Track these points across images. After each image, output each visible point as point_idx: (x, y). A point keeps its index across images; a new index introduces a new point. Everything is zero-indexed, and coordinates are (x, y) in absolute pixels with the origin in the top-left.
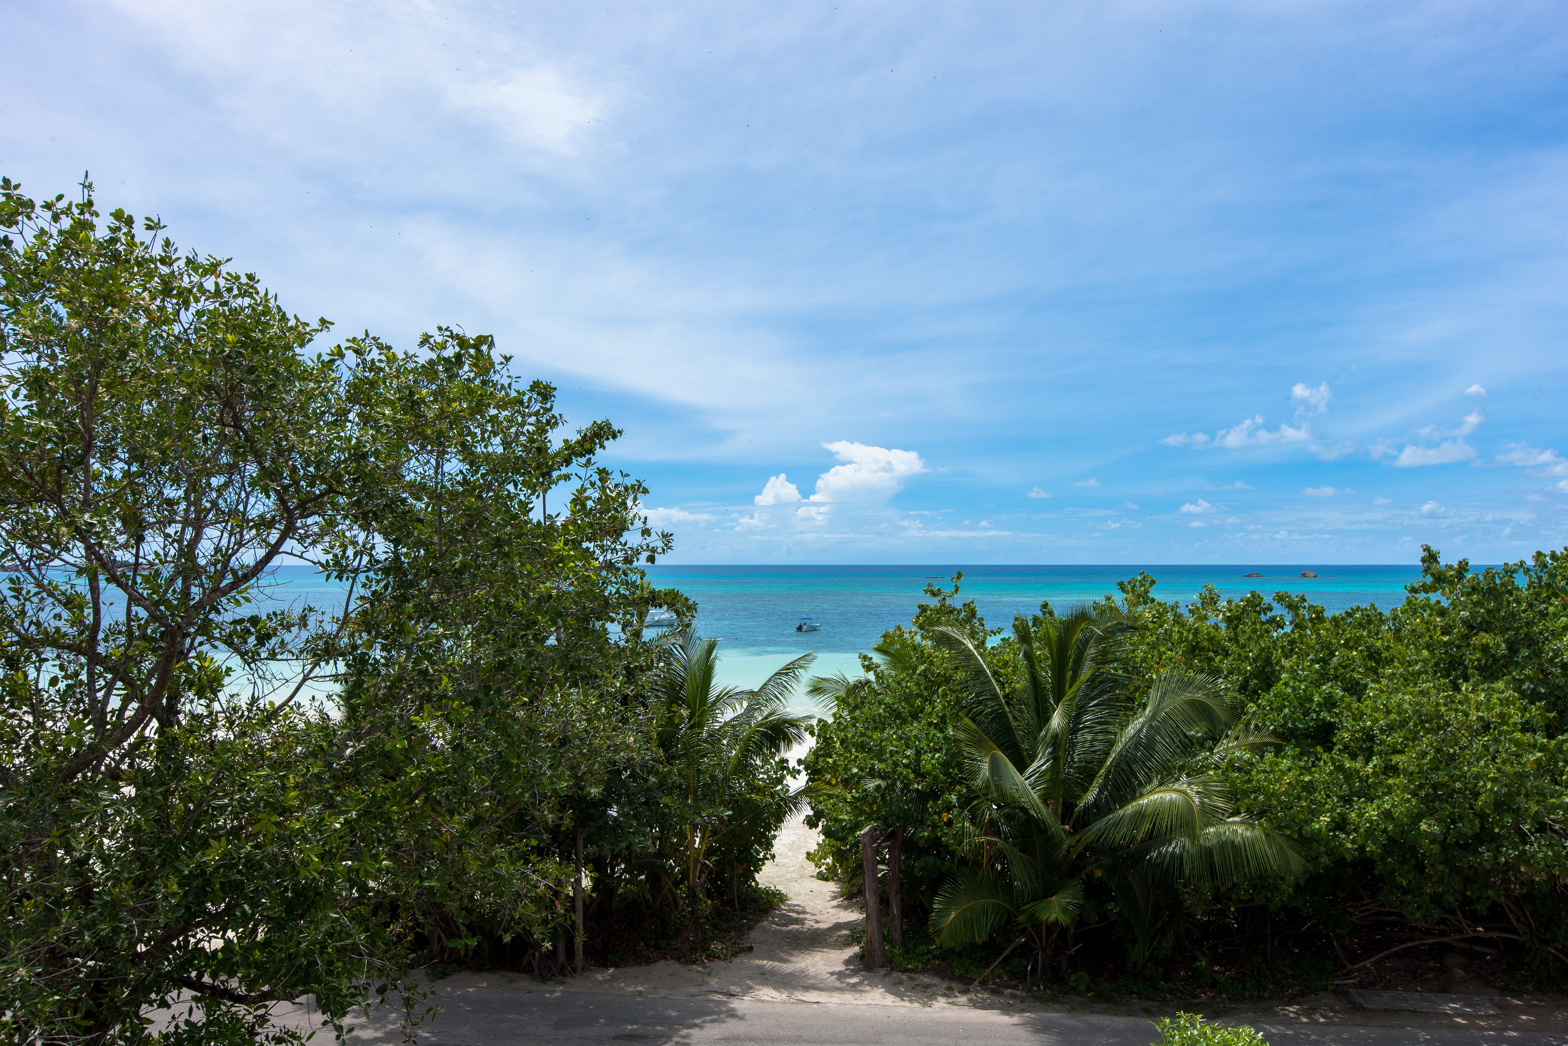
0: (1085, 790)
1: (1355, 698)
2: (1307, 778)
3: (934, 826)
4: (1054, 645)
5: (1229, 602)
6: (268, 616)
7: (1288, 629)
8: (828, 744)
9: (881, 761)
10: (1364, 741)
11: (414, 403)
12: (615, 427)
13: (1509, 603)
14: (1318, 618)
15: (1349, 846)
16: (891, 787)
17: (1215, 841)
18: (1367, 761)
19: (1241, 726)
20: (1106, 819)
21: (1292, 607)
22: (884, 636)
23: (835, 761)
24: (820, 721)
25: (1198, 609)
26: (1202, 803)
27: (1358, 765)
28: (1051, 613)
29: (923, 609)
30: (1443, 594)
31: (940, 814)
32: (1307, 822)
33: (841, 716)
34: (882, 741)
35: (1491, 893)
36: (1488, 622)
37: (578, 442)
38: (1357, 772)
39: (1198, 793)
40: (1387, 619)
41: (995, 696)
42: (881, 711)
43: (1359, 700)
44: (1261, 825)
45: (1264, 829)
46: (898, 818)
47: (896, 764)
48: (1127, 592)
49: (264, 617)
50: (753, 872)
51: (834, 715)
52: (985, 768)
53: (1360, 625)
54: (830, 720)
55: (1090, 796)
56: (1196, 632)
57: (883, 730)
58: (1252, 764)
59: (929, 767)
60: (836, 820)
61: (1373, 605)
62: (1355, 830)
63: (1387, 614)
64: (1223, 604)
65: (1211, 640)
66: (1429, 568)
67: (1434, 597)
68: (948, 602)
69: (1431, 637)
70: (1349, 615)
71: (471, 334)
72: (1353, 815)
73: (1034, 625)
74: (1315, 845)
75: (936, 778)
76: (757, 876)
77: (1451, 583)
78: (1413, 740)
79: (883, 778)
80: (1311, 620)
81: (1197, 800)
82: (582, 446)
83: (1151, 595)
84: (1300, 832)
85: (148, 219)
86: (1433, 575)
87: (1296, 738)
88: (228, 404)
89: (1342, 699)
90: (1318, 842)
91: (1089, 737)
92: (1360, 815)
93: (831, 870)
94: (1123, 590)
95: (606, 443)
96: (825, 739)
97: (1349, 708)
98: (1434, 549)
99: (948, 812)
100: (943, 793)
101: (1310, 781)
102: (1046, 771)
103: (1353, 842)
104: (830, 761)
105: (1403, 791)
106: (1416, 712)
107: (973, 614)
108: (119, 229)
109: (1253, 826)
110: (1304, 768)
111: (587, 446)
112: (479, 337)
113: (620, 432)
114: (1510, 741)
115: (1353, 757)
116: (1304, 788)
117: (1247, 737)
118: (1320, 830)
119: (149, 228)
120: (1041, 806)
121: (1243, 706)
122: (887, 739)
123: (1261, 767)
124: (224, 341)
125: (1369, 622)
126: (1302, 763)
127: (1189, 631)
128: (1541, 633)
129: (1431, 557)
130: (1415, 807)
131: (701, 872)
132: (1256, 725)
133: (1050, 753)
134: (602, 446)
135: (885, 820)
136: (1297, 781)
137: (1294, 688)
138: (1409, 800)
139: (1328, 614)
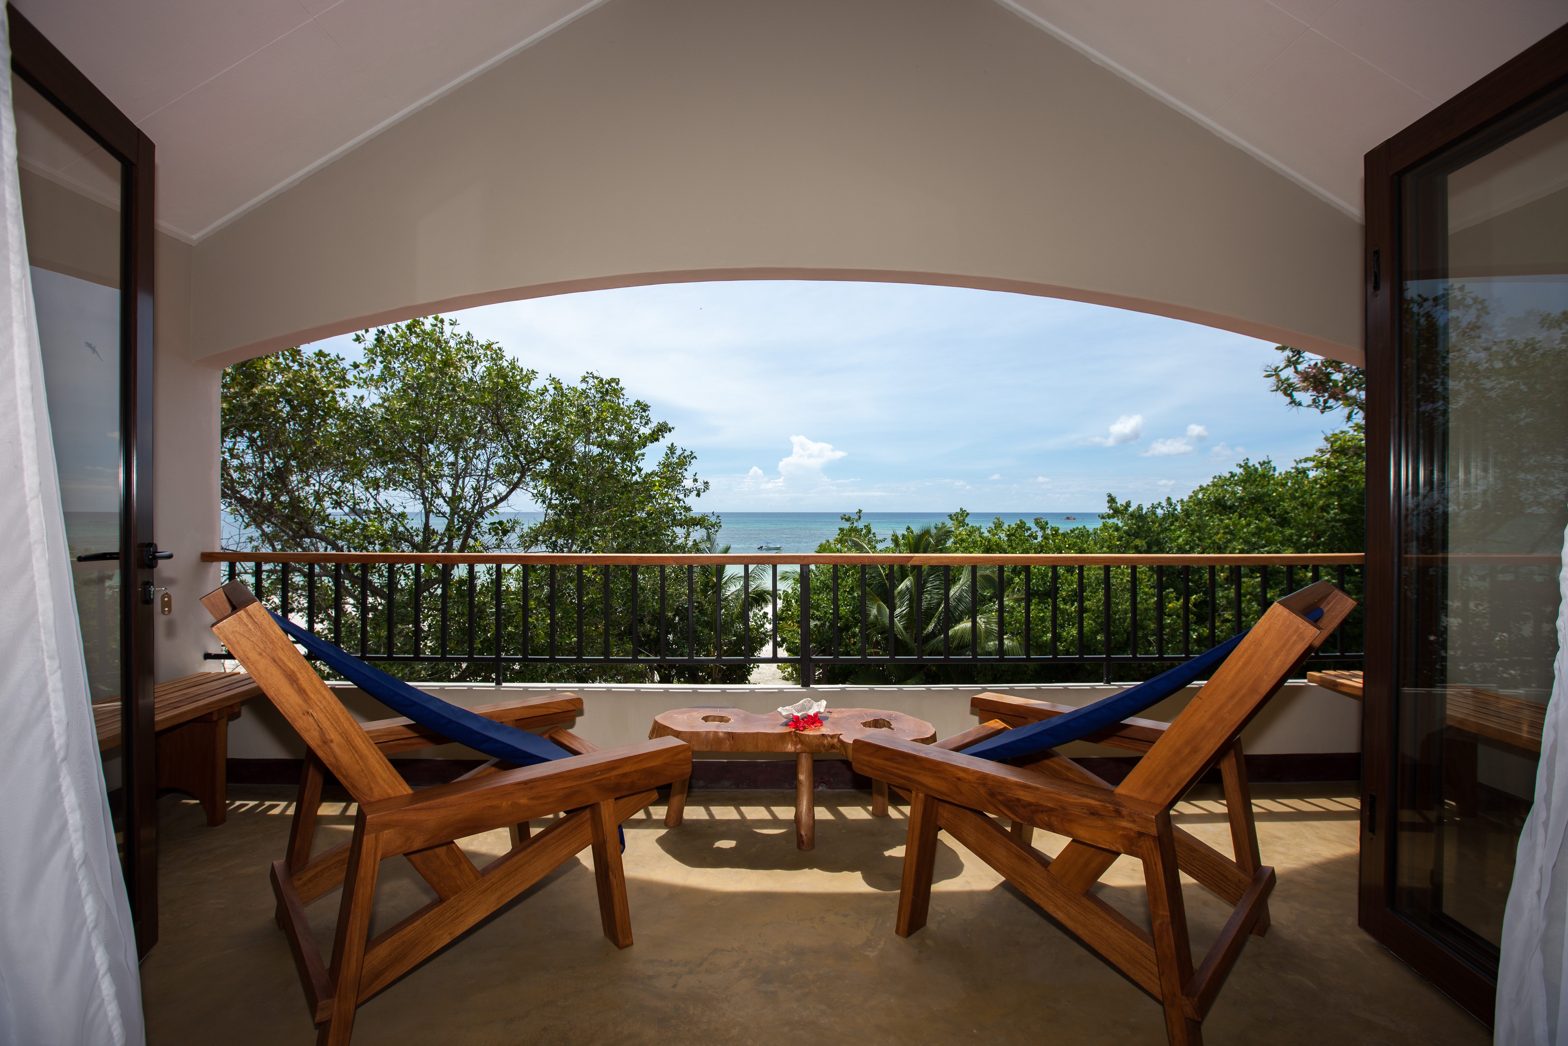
0: (928, 625)
1: (1070, 574)
2: (1041, 615)
3: (847, 645)
4: (912, 547)
5: (1009, 526)
6: (508, 521)
7: (1040, 539)
8: (789, 604)
9: (818, 611)
10: (1073, 596)
11: (585, 413)
12: (670, 426)
13: (1148, 522)
14: (1056, 534)
15: (1061, 648)
16: (823, 625)
17: (993, 648)
18: (1072, 605)
19: (1010, 590)
20: (937, 639)
21: (1043, 528)
22: (820, 546)
23: (792, 613)
24: (784, 591)
25: (992, 529)
26: (986, 627)
27: (1067, 607)
28: (912, 532)
29: (841, 530)
30: (1118, 520)
31: (849, 639)
32: (1041, 637)
33: (796, 589)
34: (818, 600)
35: (1132, 672)
36: (1138, 533)
37: (650, 434)
38: (1067, 610)
39: (984, 622)
40: (1091, 534)
41: (881, 575)
42: (818, 584)
43: (1072, 575)
44: (1017, 639)
45: (1019, 641)
46: (827, 642)
47: (826, 613)
48: (954, 520)
49: (505, 522)
50: (747, 675)
51: (792, 588)
52: (874, 611)
53: (1077, 537)
54: (790, 591)
55: (930, 627)
56: (989, 540)
57: (819, 594)
58: (1014, 608)
59: (844, 613)
60: (793, 643)
61: (1084, 527)
62: (1065, 641)
63: (1091, 531)
64: (1005, 527)
65: (997, 545)
66: (1111, 506)
67: (1115, 520)
68: (855, 524)
69: (1111, 542)
70: (1072, 531)
71: (606, 377)
72: (1065, 633)
73: (903, 539)
74: (1044, 648)
75: (847, 619)
76: (749, 678)
77: (1122, 514)
78: (1095, 593)
79: (819, 620)
80: (1052, 535)
81: (983, 626)
82: (653, 437)
83: (966, 521)
84: (1037, 643)
85: (451, 320)
86: (1113, 509)
87: (1039, 595)
88: (495, 412)
89: (1063, 575)
90: (1046, 647)
91: (929, 597)
92: (1068, 633)
93: (791, 675)
94: (951, 519)
95: (665, 435)
96: (787, 601)
97: (1066, 579)
98: (1113, 495)
99: (854, 638)
100: (851, 628)
101: (1043, 616)
102: (905, 614)
103: (1064, 647)
104: (790, 613)
105: (1089, 620)
106: (1096, 578)
107: (869, 532)
108: (436, 325)
109: (1013, 640)
110: (1041, 610)
111: (655, 437)
112: (611, 379)
113: (673, 428)
114: (1143, 592)
115: (1065, 604)
116: (1040, 620)
117: (1013, 595)
118: (1046, 640)
119: (451, 324)
120: (903, 631)
121: (1012, 579)
122: (821, 599)
123: (1019, 609)
124: (497, 383)
125: (1083, 536)
126: (1040, 607)
127: (985, 540)
128: (1164, 539)
129: (1112, 500)
130: (1094, 627)
131: (719, 671)
132: (1018, 589)
133: (907, 604)
134: (663, 437)
135: (820, 643)
136: (1036, 616)
137: (1038, 569)
138: (1091, 624)
139: (1060, 532)
